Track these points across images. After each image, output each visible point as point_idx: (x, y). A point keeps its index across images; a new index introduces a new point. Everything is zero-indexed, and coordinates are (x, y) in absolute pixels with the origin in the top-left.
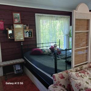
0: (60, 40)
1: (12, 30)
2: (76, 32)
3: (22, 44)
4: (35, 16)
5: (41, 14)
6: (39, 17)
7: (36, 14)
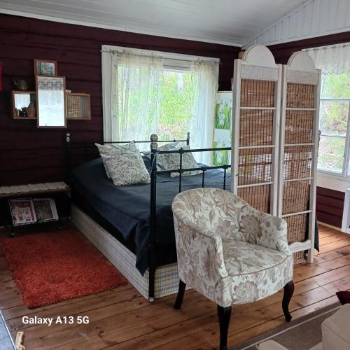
0: (189, 134)
1: (31, 95)
2: (243, 108)
3: (68, 139)
4: (101, 53)
5: (120, 49)
6: (115, 57)
7: (105, 48)
